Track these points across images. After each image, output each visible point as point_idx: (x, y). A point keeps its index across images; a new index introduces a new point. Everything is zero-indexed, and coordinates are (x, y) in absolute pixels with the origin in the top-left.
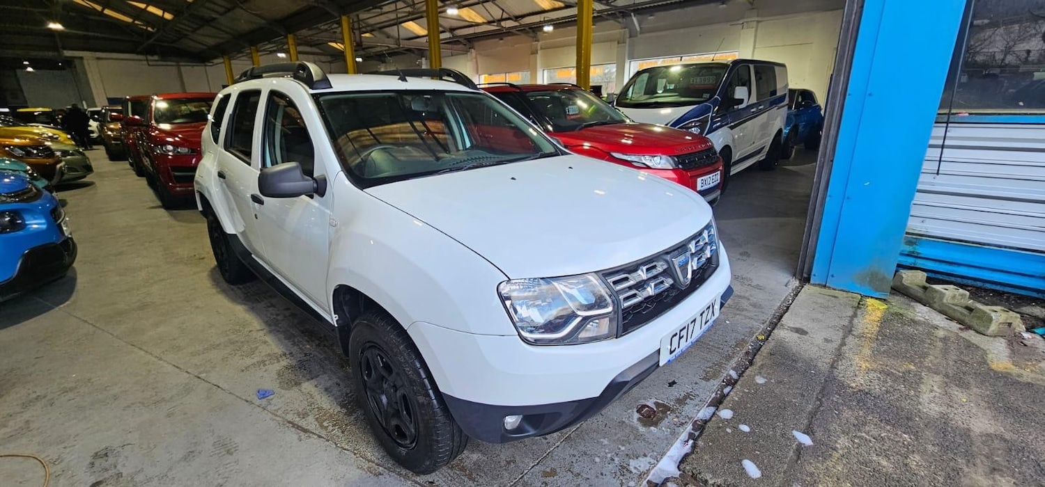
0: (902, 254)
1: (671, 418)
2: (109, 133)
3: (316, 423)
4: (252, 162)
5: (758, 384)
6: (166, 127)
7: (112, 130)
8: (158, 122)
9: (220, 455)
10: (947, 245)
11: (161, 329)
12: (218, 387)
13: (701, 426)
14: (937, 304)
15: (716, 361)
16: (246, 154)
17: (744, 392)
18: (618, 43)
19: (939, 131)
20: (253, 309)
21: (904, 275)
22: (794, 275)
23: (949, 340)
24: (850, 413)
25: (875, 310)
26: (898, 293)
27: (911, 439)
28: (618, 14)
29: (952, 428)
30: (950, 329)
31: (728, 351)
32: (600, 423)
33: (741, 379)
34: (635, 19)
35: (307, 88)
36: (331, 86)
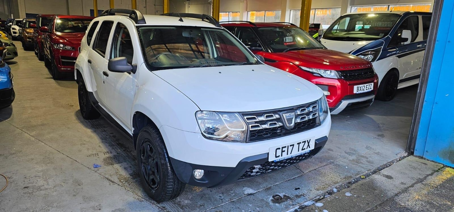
1: (289, 202)
2: (27, 34)
4: (105, 56)
5: (345, 196)
6: (59, 34)
7: (28, 33)
8: (56, 30)
9: (75, 185)
12: (76, 161)
13: (303, 208)
15: (328, 183)
16: (103, 52)
17: (335, 198)
20: (95, 131)
22: (405, 149)
25: (448, 173)
32: (251, 198)
33: (338, 192)
35: (134, 23)
36: (145, 22)
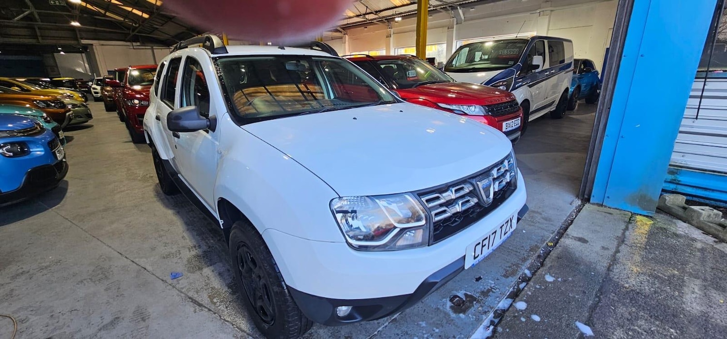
0: (666, 182)
1: (476, 307)
2: (106, 93)
3: (209, 299)
4: (175, 108)
5: (547, 282)
6: (136, 87)
7: (107, 91)
9: (137, 321)
10: (703, 174)
11: (114, 226)
12: (145, 269)
13: (500, 315)
14: (695, 221)
15: (514, 262)
16: (171, 102)
17: (536, 288)
18: (448, 28)
19: (699, 85)
20: (178, 212)
21: (667, 198)
22: (577, 196)
23: (706, 251)
24: (624, 309)
25: (643, 225)
26: (661, 211)
27: (677, 333)
28: (448, 8)
29: (712, 325)
30: (707, 242)
31: (524, 254)
32: (420, 309)
33: (534, 277)
34: (460, 11)
35: (209, 53)
36: (227, 51)
